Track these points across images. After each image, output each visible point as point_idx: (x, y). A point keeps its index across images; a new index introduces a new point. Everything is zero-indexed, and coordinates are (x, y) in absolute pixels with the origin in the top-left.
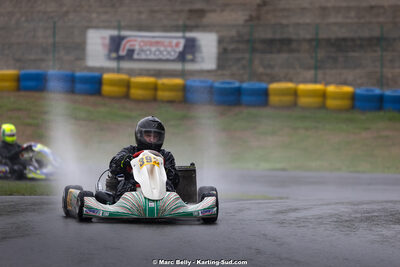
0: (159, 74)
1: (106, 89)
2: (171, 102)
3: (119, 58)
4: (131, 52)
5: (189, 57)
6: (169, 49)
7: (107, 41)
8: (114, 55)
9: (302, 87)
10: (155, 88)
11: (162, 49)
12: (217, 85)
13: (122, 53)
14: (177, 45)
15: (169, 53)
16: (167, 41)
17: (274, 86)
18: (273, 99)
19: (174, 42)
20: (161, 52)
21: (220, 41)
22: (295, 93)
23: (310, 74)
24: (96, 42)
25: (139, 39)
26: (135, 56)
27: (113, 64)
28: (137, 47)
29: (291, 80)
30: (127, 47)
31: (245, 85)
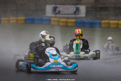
0: (68, 18)
1: (52, 23)
2: (72, 27)
3: (56, 14)
4: (59, 12)
5: (77, 13)
6: (71, 10)
7: (52, 8)
8: (54, 13)
9: (111, 22)
10: (67, 22)
11: (69, 10)
12: (86, 21)
13: (57, 12)
14: (73, 9)
15: (71, 12)
16: (70, 8)
17: (103, 21)
18: (103, 25)
19: (72, 8)
20: (68, 12)
21: (86, 8)
22: (109, 24)
23: (114, 18)
24: (49, 9)
25: (62, 8)
26: (61, 13)
27: (54, 15)
28: (61, 10)
29: (108, 20)
30: (59, 10)
31: (94, 21)
